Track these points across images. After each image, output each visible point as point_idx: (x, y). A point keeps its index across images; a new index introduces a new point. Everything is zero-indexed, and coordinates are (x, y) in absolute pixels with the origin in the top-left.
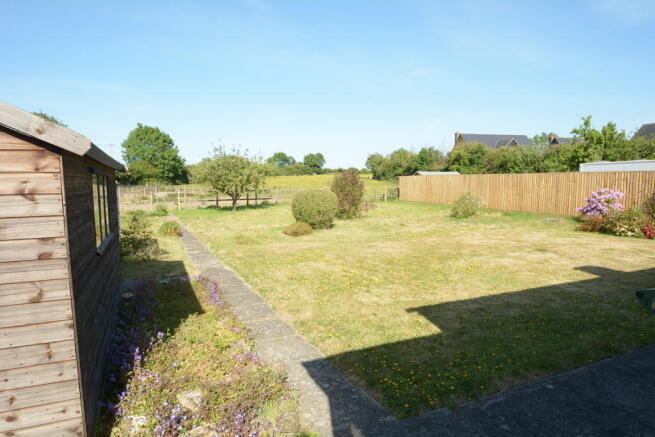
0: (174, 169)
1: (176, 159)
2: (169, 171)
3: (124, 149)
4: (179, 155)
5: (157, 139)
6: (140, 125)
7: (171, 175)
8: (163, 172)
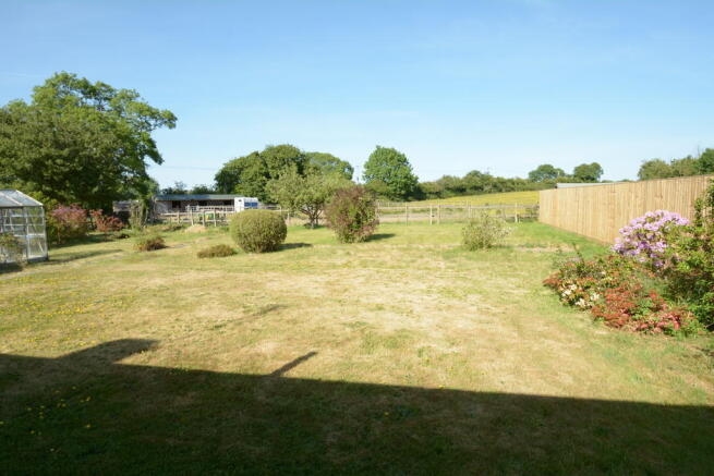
0: (406, 186)
1: (408, 177)
2: (401, 189)
3: (365, 170)
4: (412, 172)
5: (392, 158)
6: (378, 147)
7: (403, 192)
8: (395, 190)
